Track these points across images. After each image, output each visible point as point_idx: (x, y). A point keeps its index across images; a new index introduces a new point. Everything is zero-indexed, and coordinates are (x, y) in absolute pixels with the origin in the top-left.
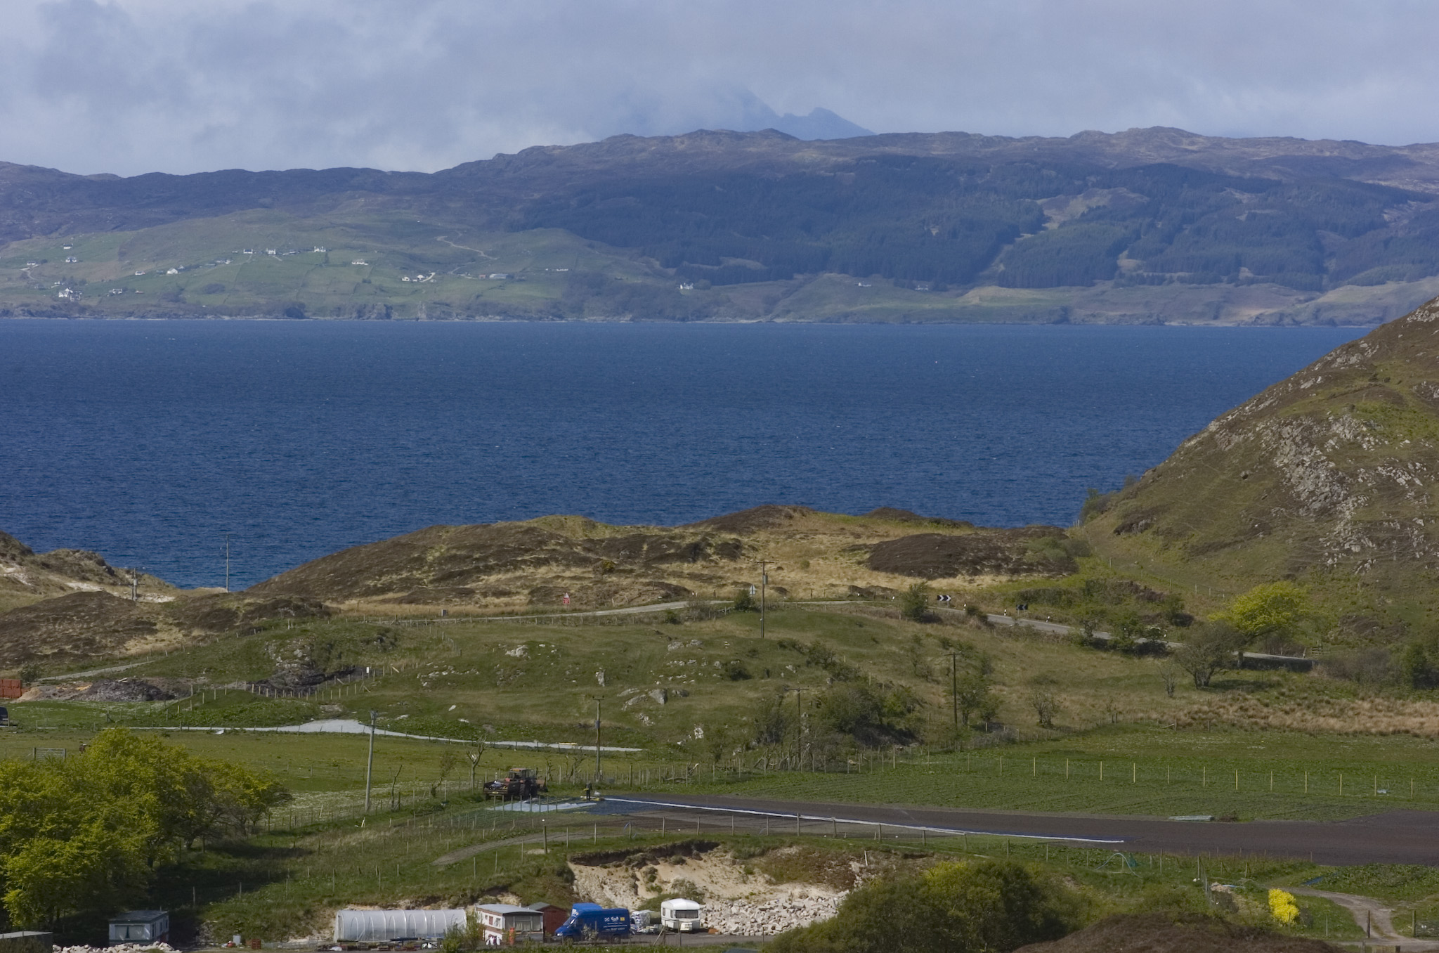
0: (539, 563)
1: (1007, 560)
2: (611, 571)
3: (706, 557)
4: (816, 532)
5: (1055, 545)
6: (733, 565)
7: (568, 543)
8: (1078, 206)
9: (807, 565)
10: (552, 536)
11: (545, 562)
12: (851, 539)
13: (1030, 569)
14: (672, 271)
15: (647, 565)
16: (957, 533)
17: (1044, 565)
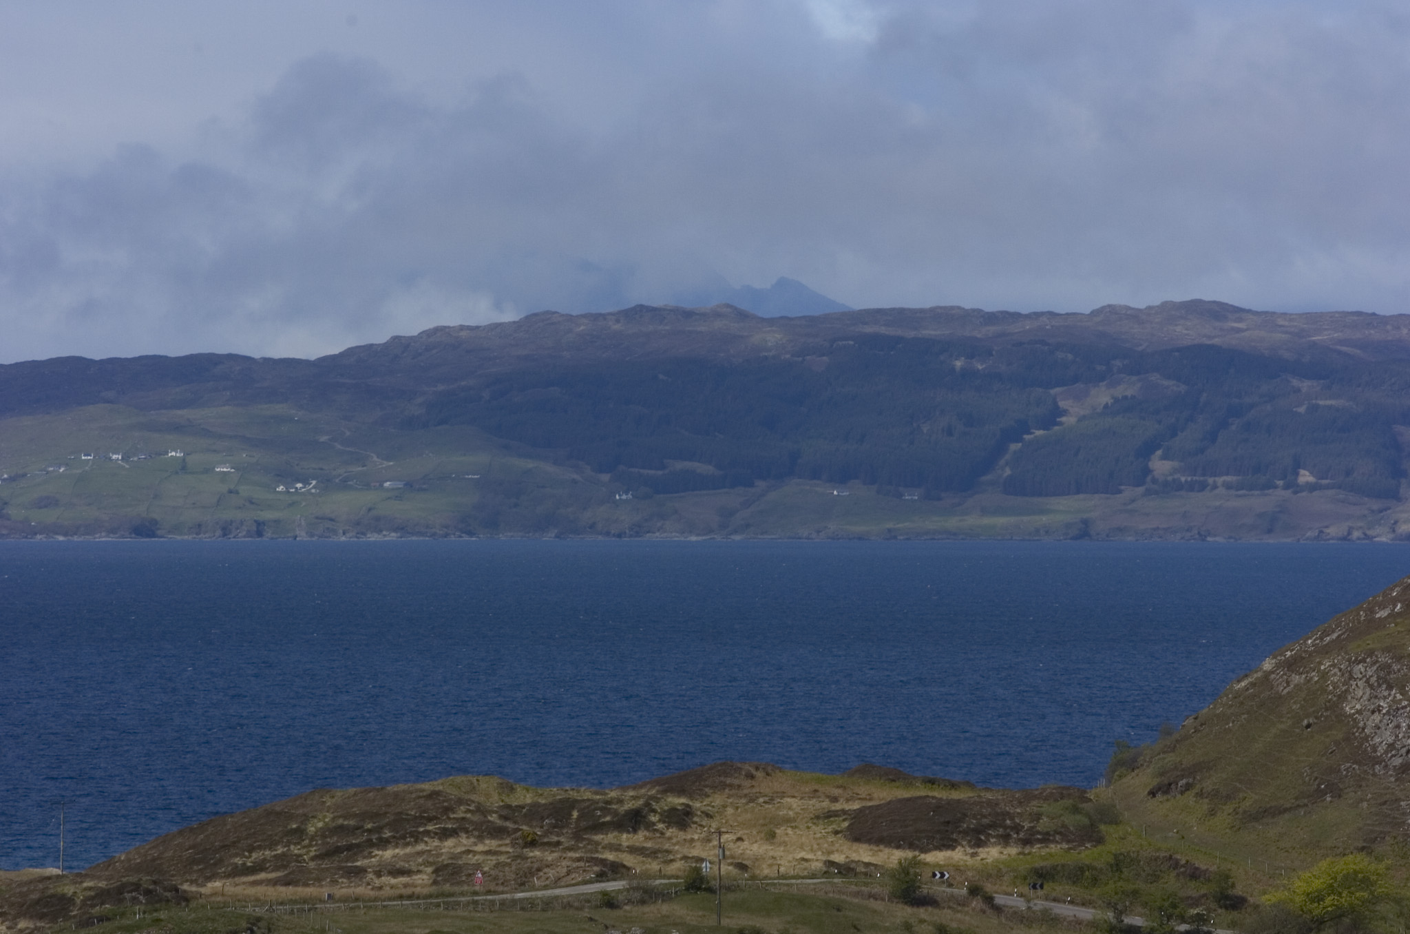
0: (445, 834)
1: (1017, 828)
2: (533, 844)
3: (650, 826)
4: (783, 795)
5: (1075, 810)
6: (682, 835)
7: (480, 810)
8: (1102, 396)
9: (771, 836)
10: (460, 801)
11: (453, 833)
12: (826, 804)
13: (1046, 839)
14: (605, 477)
15: (577, 836)
16: (955, 795)
17: (1063, 834)
